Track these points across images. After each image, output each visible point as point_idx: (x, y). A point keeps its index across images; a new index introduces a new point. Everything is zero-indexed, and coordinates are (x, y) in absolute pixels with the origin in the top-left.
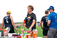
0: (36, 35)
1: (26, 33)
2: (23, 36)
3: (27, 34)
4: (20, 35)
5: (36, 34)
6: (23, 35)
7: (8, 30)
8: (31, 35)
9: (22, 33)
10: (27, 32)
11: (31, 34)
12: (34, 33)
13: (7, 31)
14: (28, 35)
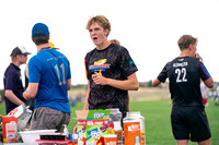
0: (137, 138)
1: (96, 130)
2: (84, 140)
3: (100, 134)
4: (70, 137)
5: (138, 133)
6: (85, 135)
7: (22, 117)
8: (119, 138)
9: (80, 128)
10: (100, 124)
11: (116, 133)
12: (130, 129)
13: (19, 121)
14: (106, 136)
